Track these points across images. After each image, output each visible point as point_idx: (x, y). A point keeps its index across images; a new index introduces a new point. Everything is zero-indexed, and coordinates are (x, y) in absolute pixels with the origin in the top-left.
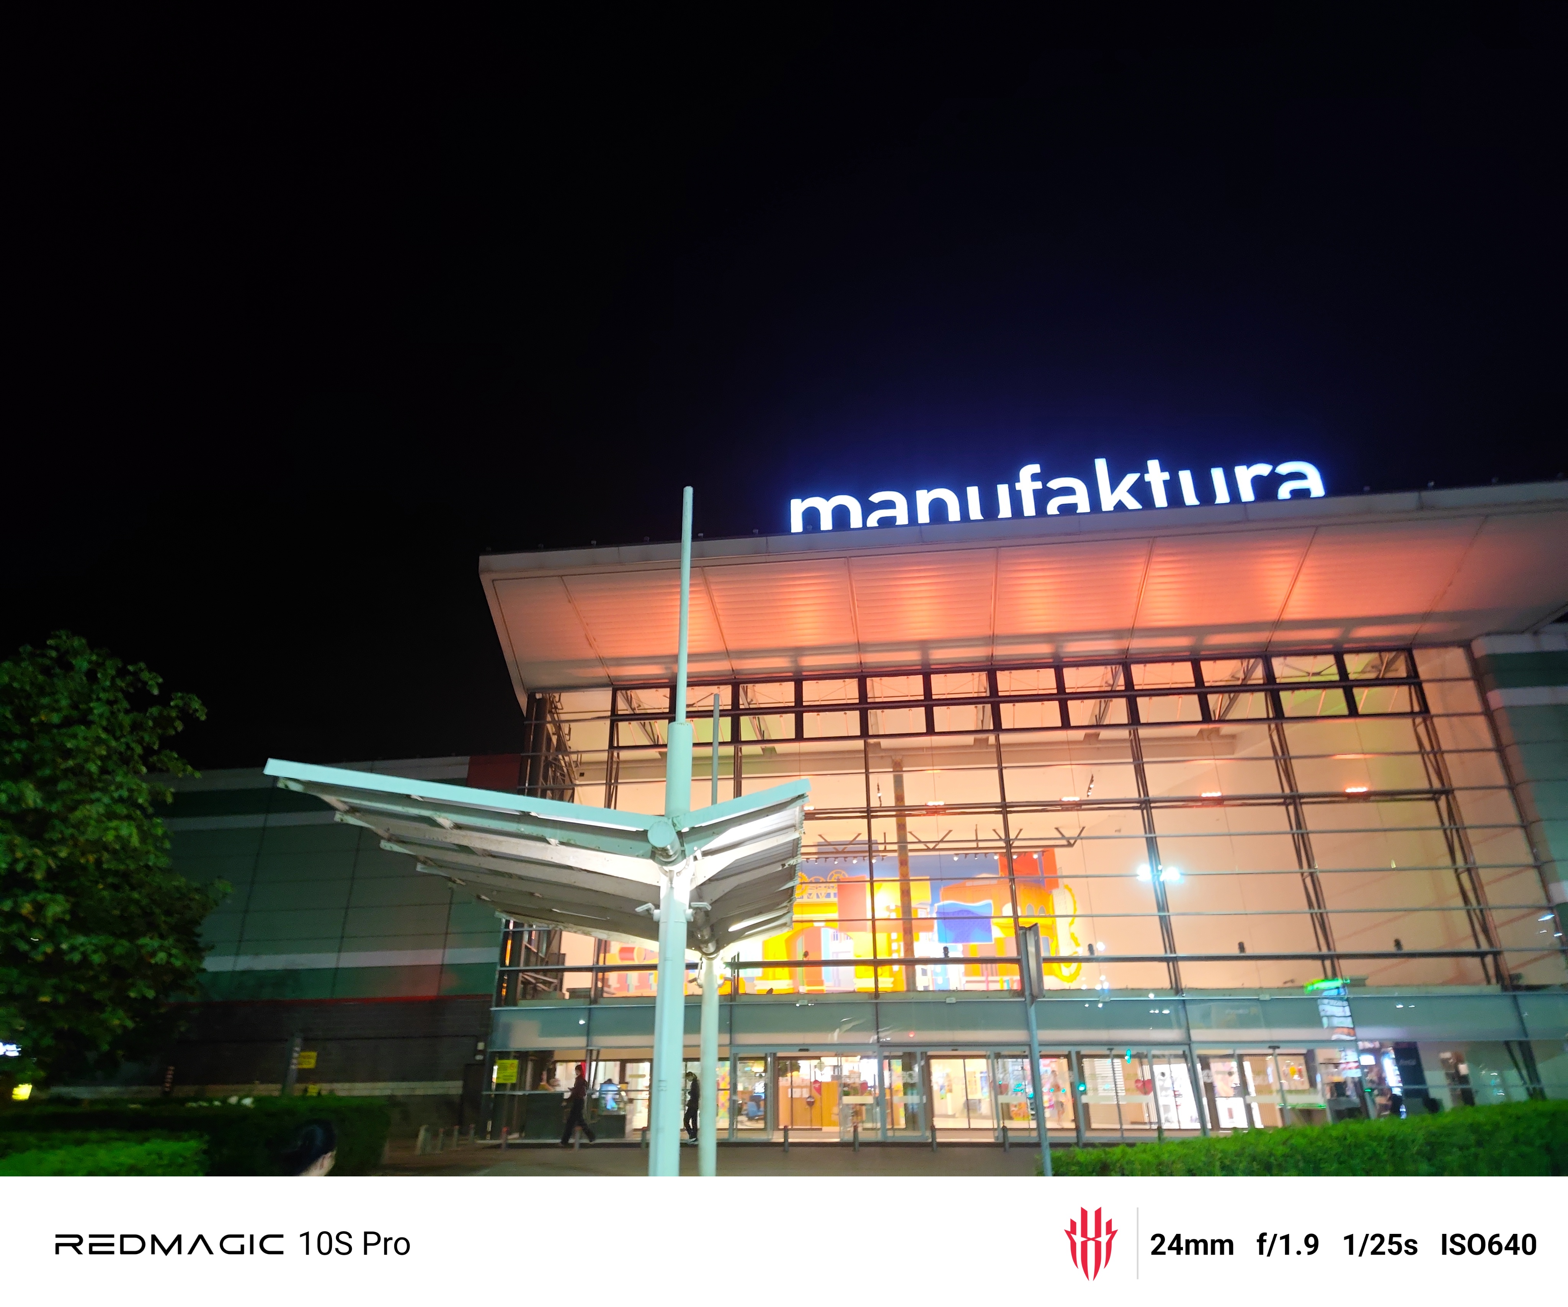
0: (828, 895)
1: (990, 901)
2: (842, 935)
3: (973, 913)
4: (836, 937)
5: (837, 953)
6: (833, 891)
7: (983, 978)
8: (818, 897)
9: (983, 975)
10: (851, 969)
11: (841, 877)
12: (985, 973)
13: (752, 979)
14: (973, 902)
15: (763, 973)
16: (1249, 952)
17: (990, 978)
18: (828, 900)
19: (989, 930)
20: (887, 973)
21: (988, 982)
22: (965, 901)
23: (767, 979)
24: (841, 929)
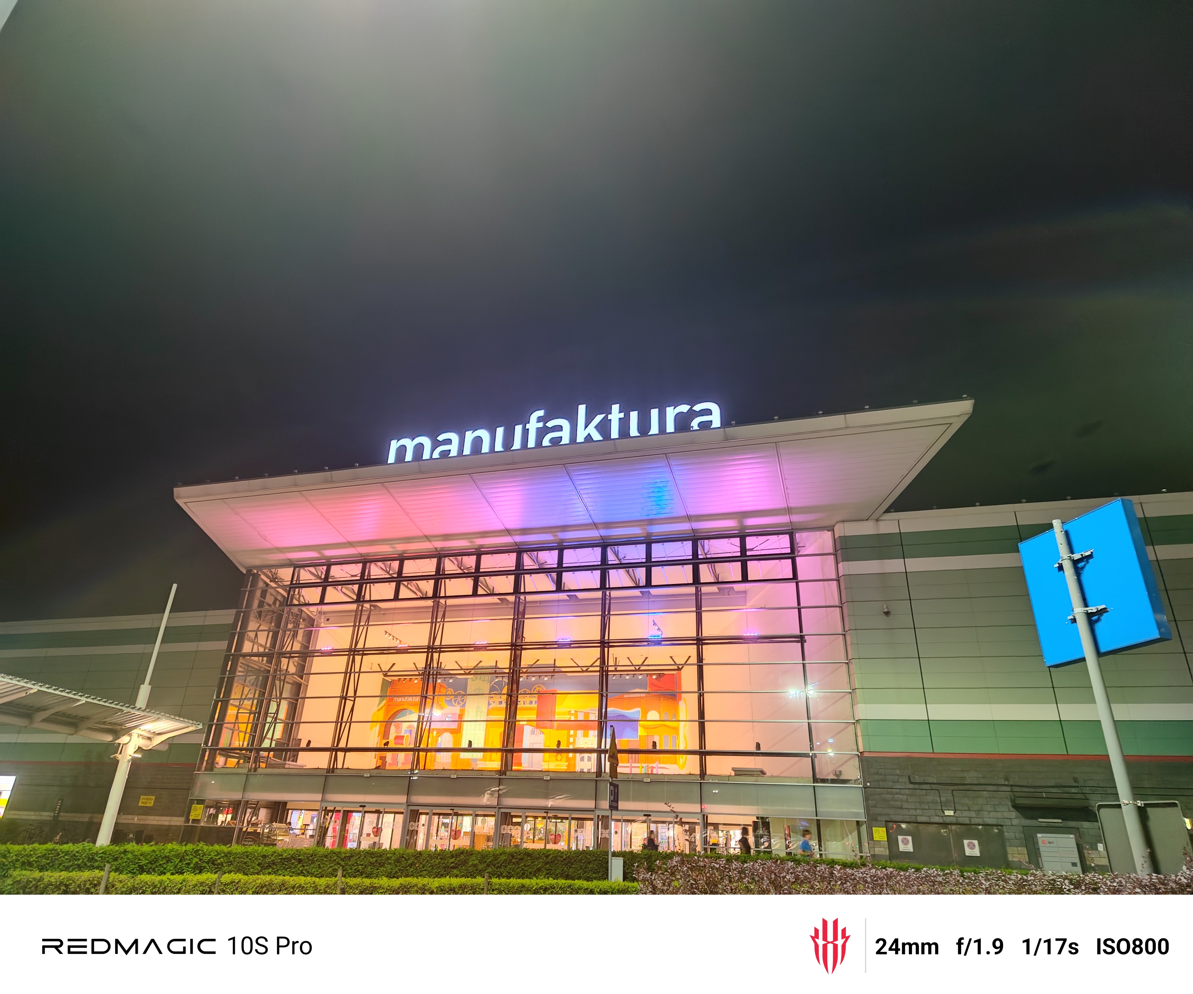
0: (531, 702)
1: (639, 709)
2: (537, 731)
3: (626, 717)
4: (533, 733)
5: (533, 744)
6: (535, 699)
7: (629, 765)
8: (524, 703)
9: (629, 763)
10: (540, 755)
11: (541, 690)
12: (630, 760)
13: (476, 760)
14: (627, 710)
15: (483, 756)
16: (763, 750)
17: (633, 765)
18: (531, 706)
19: (637, 731)
20: (565, 759)
21: (632, 767)
22: (622, 709)
23: (486, 761)
24: (538, 727)
